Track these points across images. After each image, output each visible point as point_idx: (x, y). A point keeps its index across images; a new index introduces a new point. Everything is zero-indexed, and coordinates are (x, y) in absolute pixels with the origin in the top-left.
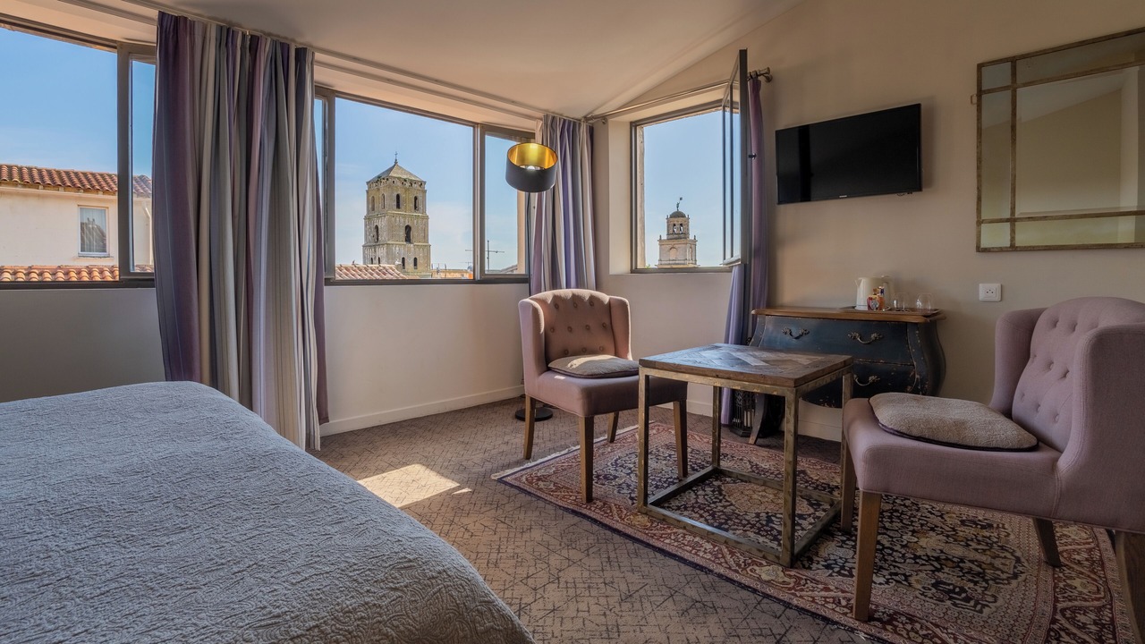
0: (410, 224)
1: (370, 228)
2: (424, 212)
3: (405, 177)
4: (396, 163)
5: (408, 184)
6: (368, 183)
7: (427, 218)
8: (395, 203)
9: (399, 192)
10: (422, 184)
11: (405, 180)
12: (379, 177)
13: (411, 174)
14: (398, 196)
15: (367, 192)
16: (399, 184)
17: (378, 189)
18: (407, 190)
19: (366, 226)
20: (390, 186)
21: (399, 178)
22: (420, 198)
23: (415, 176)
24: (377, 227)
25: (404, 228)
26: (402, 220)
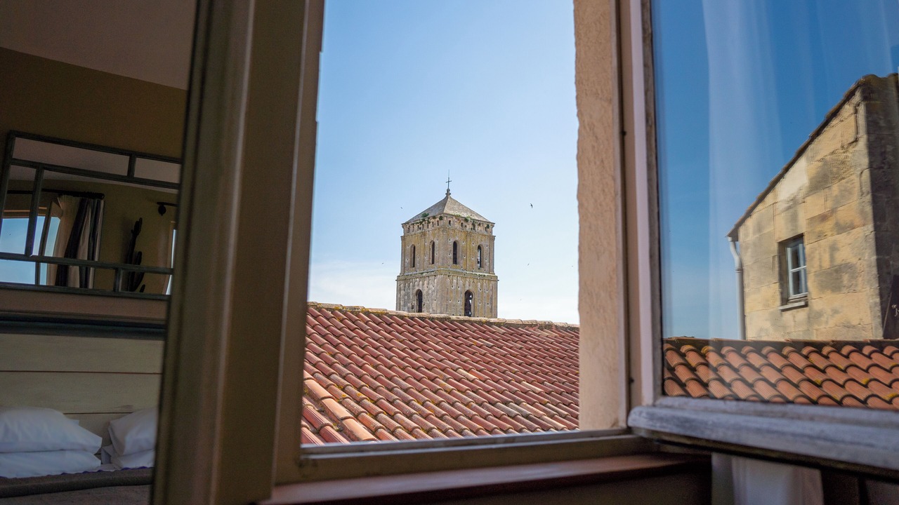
0: (471, 288)
1: (408, 294)
2: (491, 270)
3: (465, 215)
4: (448, 193)
5: (469, 226)
6: (404, 225)
7: (496, 280)
8: (451, 255)
9: (457, 239)
10: (489, 226)
11: (466, 220)
12: (425, 215)
13: (472, 212)
14: (455, 244)
15: (403, 238)
16: (457, 225)
17: (424, 234)
18: (468, 235)
19: (399, 290)
20: (444, 229)
21: (458, 217)
22: (485, 249)
23: (477, 215)
24: (419, 294)
25: (463, 295)
26: (461, 282)
